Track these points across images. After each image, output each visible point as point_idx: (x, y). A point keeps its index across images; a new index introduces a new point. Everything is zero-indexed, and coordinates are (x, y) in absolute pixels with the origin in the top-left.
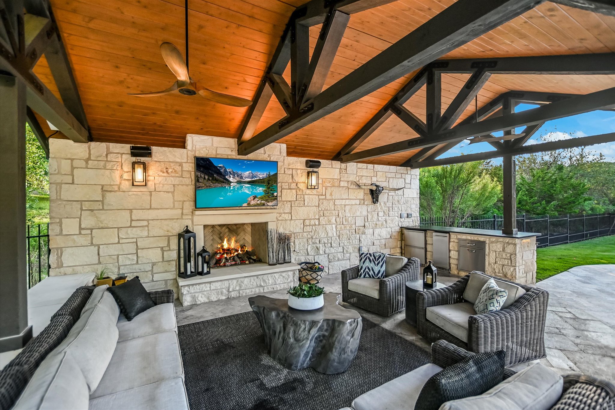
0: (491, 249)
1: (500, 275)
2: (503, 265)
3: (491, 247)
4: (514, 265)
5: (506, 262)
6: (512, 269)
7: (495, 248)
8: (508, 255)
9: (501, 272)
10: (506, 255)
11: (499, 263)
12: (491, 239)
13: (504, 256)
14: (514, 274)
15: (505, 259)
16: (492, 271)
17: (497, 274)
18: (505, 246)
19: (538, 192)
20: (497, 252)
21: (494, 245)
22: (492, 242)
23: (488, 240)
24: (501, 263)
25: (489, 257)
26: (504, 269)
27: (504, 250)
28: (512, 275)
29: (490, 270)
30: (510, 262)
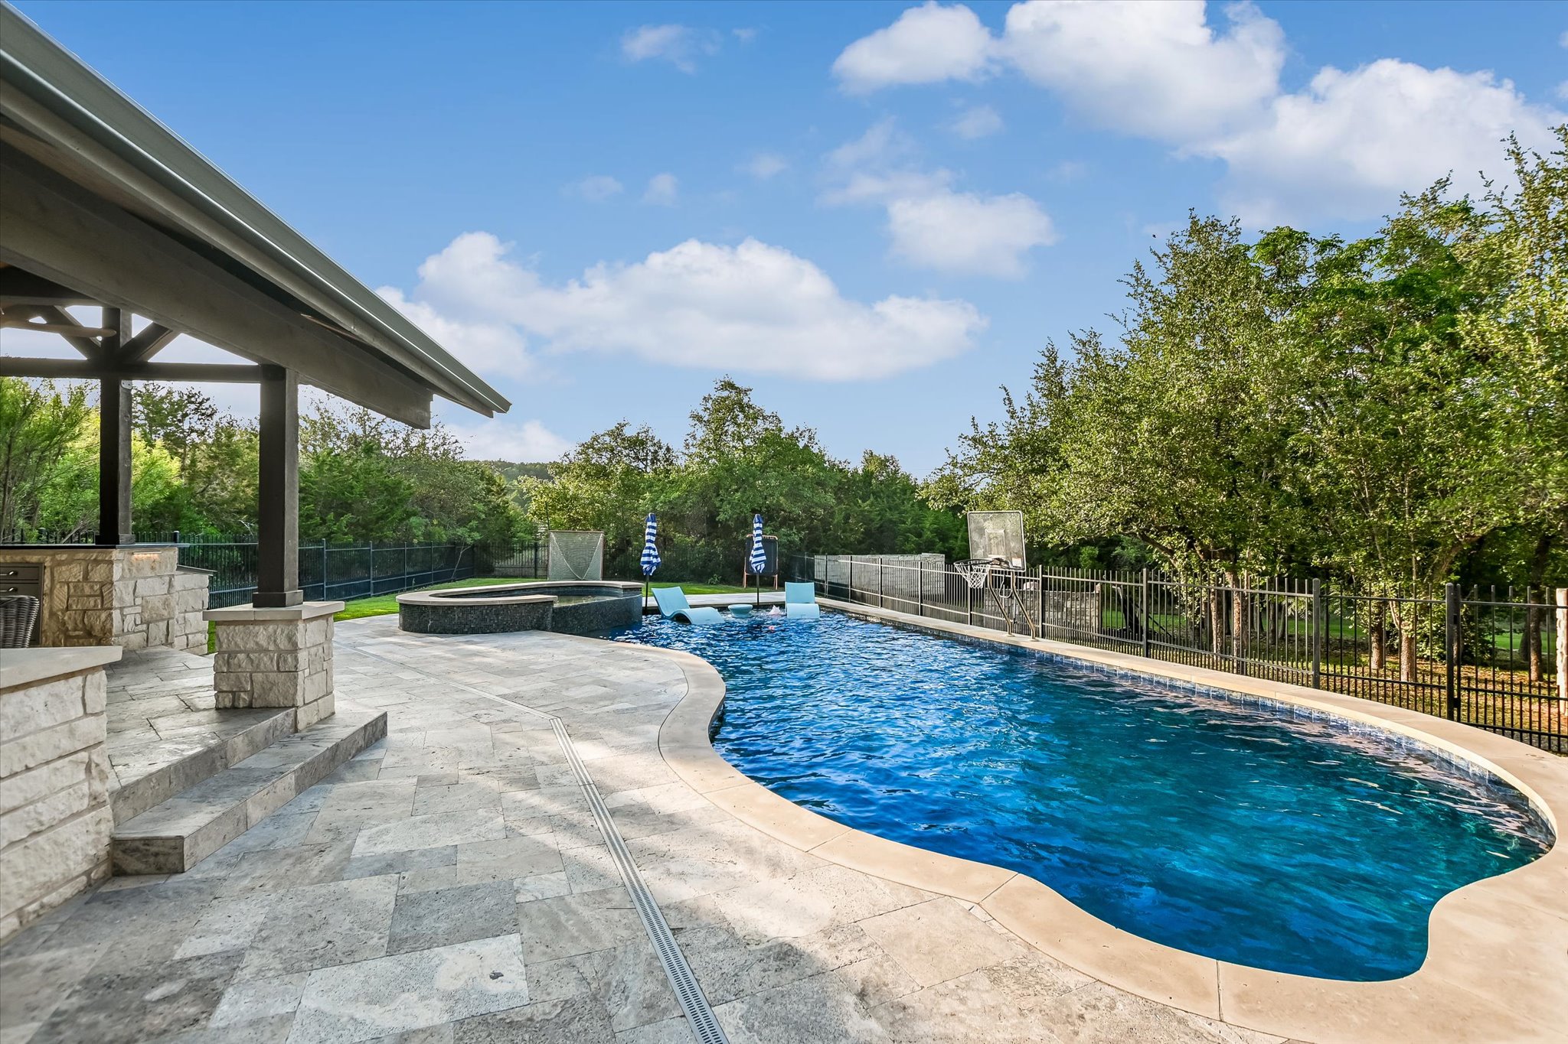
0: (56, 578)
1: (77, 633)
2: (85, 611)
3: (56, 574)
4: (109, 605)
5: (92, 603)
6: (104, 616)
7: (65, 576)
8: (96, 587)
9: (81, 626)
10: (92, 587)
11: (74, 607)
12: (58, 557)
13: (87, 591)
14: (108, 626)
15: (89, 596)
16: (59, 630)
17: (71, 633)
18: (90, 568)
19: (320, 494)
20: (71, 585)
21: (64, 568)
22: (60, 563)
23: (48, 558)
24: (79, 607)
25: (51, 599)
26: (86, 620)
27: (86, 578)
28: (103, 628)
29: (54, 626)
30: (99, 601)
